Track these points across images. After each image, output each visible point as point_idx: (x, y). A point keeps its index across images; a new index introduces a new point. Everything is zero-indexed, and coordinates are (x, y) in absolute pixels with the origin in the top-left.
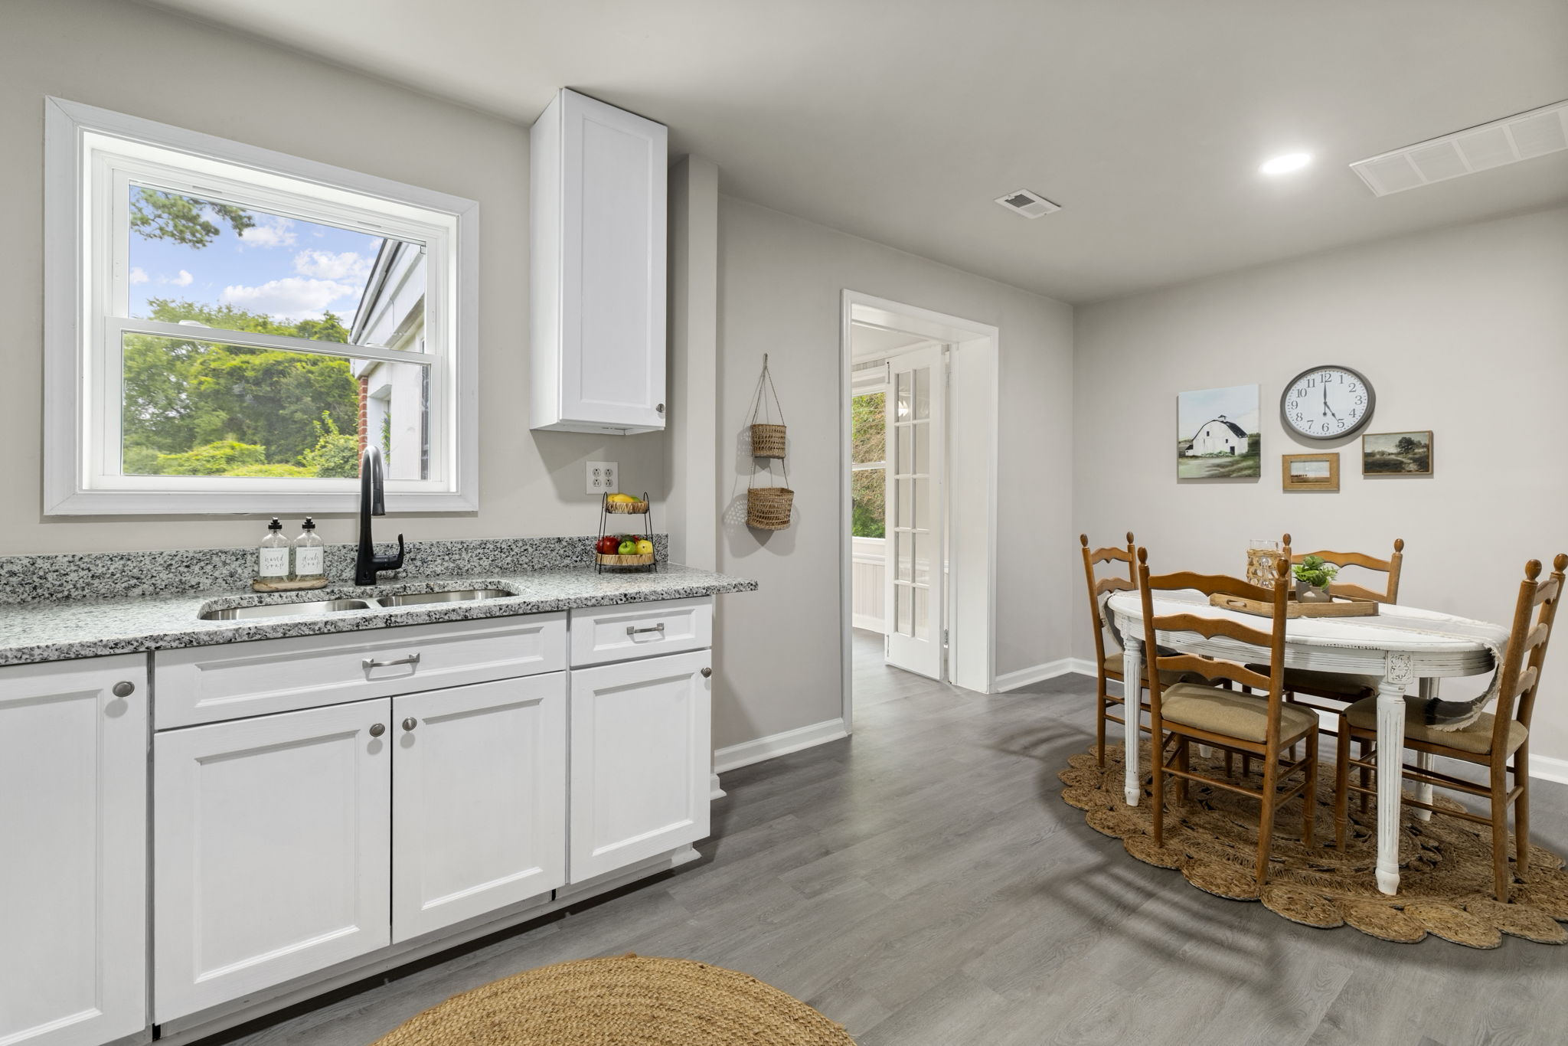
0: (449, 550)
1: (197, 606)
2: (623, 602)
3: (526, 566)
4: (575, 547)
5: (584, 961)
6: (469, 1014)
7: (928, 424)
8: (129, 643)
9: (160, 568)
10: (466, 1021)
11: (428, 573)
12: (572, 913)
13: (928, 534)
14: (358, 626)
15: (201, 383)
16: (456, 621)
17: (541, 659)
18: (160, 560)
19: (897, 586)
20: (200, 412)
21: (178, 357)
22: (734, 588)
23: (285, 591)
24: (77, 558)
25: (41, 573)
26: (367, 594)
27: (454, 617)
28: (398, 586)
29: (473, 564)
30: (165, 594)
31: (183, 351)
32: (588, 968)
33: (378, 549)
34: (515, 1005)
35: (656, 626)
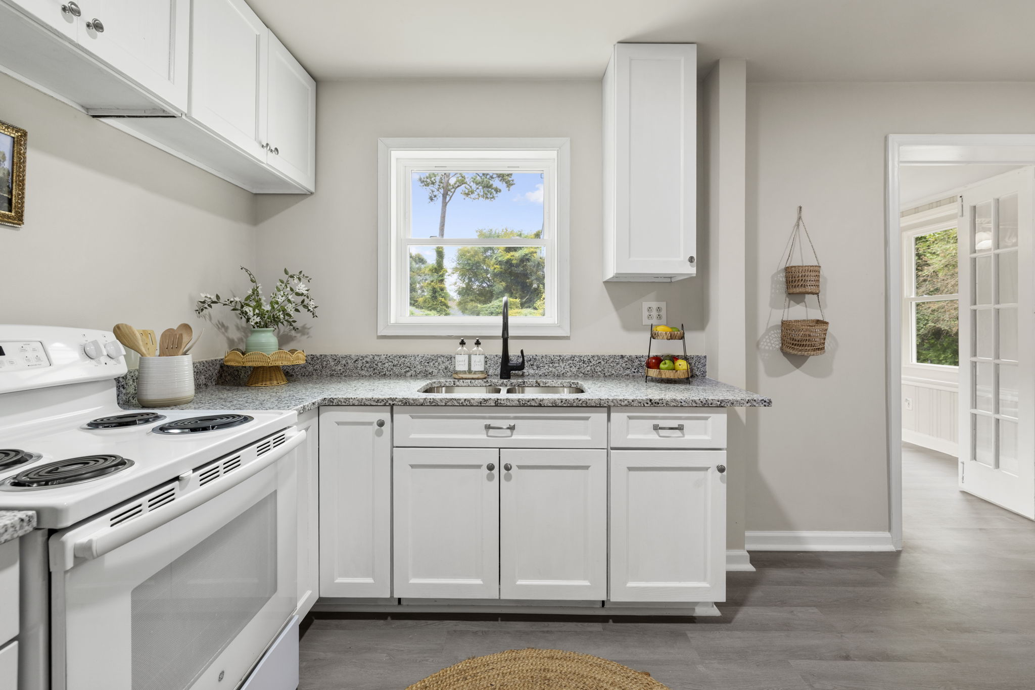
0: (552, 360)
1: (423, 383)
2: (649, 405)
3: (599, 373)
4: (633, 362)
5: (612, 661)
6: (534, 663)
7: (1016, 252)
8: (383, 400)
9: (417, 363)
10: (531, 668)
11: (541, 374)
12: (614, 622)
13: (1016, 365)
14: (481, 404)
15: (495, 269)
16: (535, 406)
17: (589, 438)
18: (418, 359)
19: (974, 417)
20: (495, 283)
21: (486, 257)
22: (747, 403)
23: (466, 379)
24: (388, 356)
25: (376, 363)
26: (504, 384)
27: (533, 404)
28: (521, 381)
29: (566, 370)
30: (419, 376)
31: (489, 253)
32: (614, 668)
33: (513, 358)
34: (562, 671)
35: (677, 426)
